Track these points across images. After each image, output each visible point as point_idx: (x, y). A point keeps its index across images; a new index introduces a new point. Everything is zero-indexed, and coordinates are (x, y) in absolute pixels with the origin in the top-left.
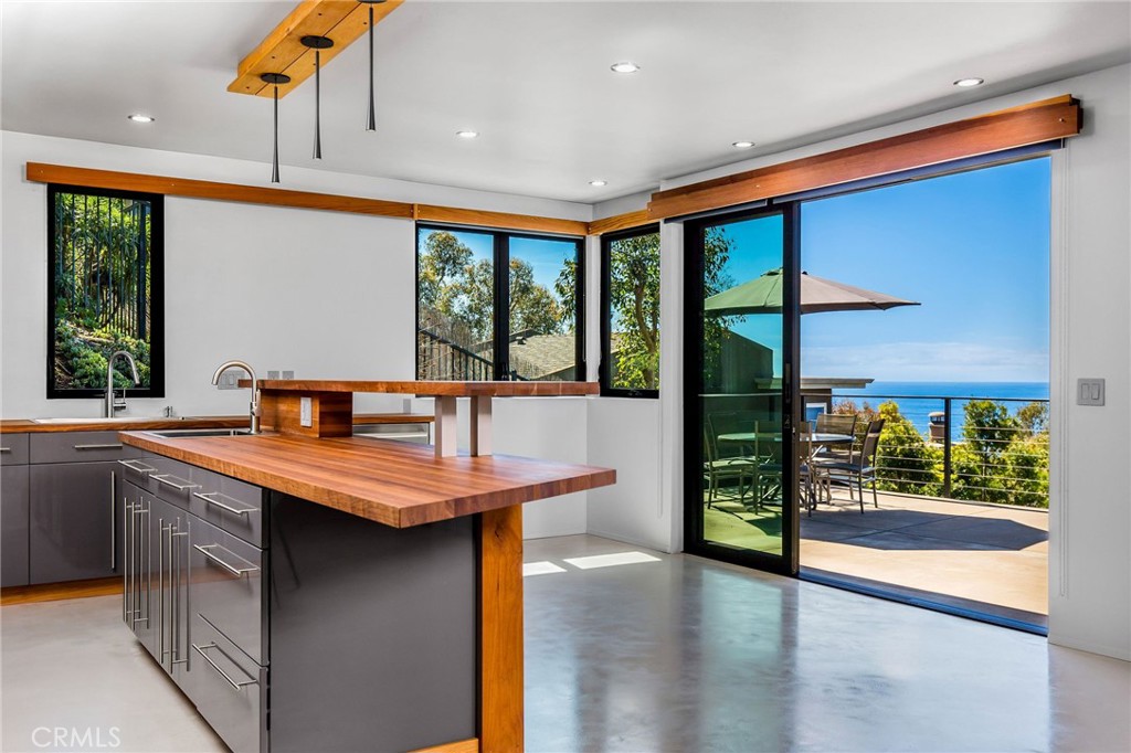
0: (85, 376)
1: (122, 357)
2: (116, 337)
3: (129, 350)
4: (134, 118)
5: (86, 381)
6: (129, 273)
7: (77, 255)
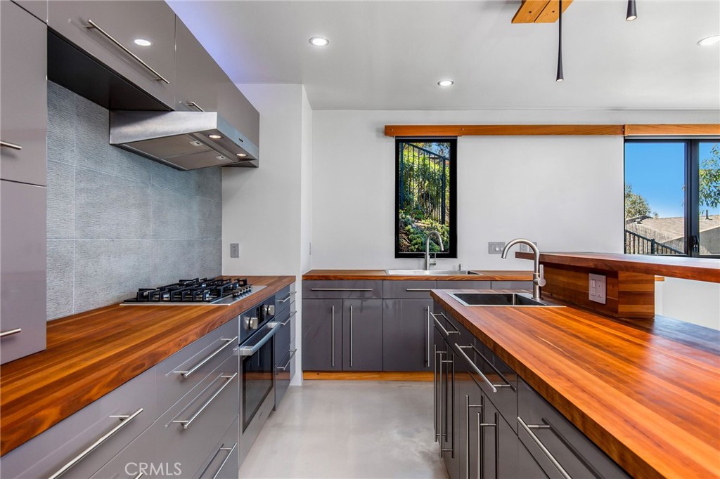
0: (416, 244)
1: (434, 234)
2: (432, 224)
3: (438, 230)
4: (441, 84)
5: (417, 246)
6: (438, 193)
7: (414, 187)
